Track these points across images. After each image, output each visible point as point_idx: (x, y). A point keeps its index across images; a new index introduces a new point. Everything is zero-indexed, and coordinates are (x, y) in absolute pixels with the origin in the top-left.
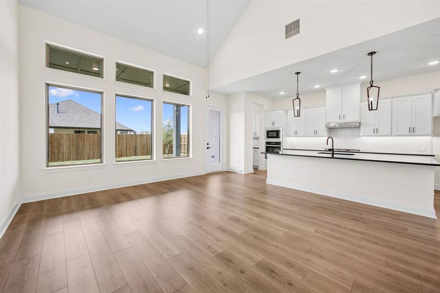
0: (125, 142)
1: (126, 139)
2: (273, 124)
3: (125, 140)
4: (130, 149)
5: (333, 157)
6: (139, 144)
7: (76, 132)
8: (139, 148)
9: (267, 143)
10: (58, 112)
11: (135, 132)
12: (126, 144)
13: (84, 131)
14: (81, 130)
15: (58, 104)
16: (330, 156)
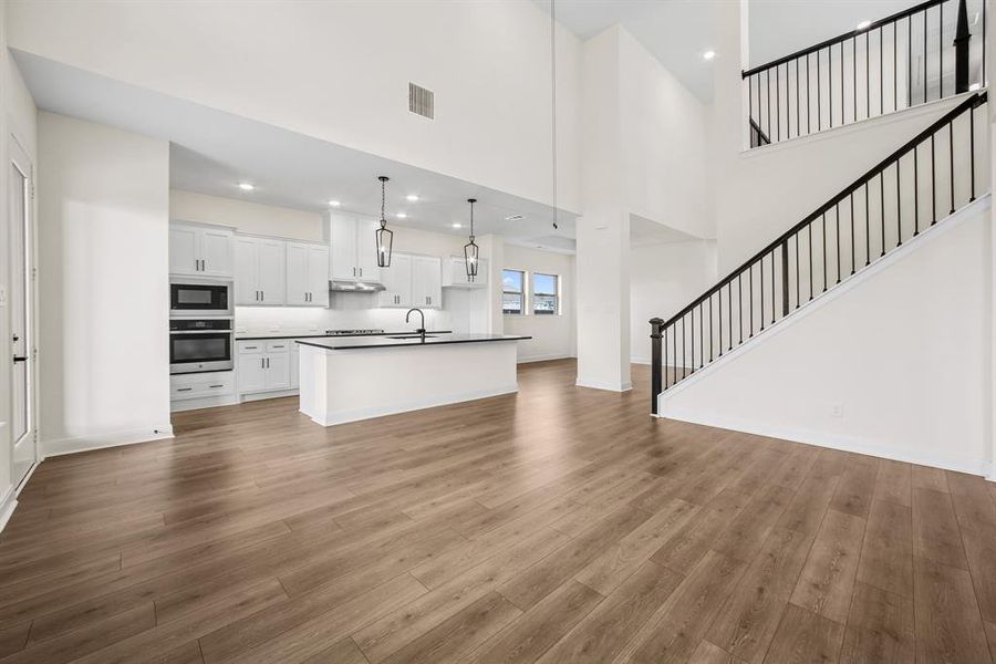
2: (200, 265)
5: (423, 343)
9: (174, 324)
16: (419, 341)
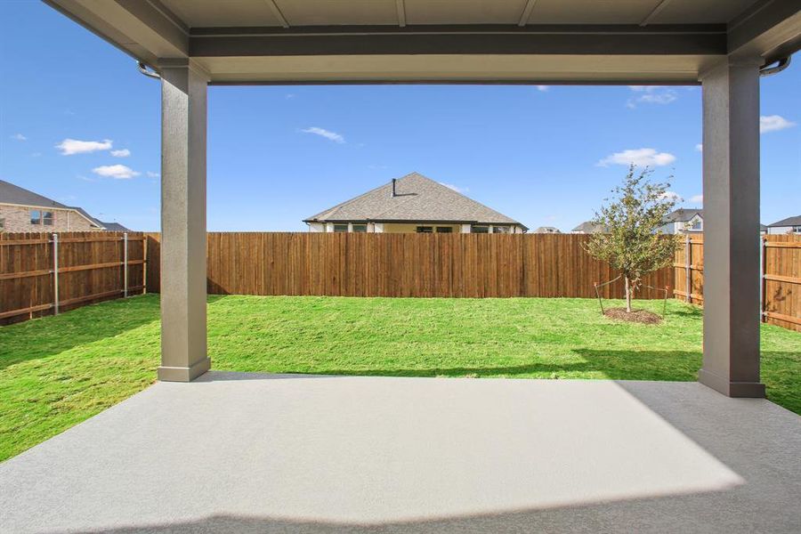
0: (494, 255)
1: (498, 246)
3: (494, 251)
4: (508, 274)
6: (533, 262)
7: (421, 230)
8: (532, 275)
10: (395, 195)
11: (525, 229)
12: (498, 260)
13: (431, 228)
14: (425, 225)
15: (394, 180)
